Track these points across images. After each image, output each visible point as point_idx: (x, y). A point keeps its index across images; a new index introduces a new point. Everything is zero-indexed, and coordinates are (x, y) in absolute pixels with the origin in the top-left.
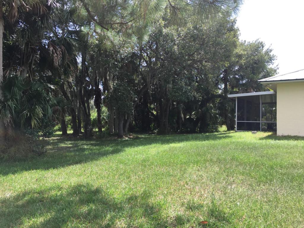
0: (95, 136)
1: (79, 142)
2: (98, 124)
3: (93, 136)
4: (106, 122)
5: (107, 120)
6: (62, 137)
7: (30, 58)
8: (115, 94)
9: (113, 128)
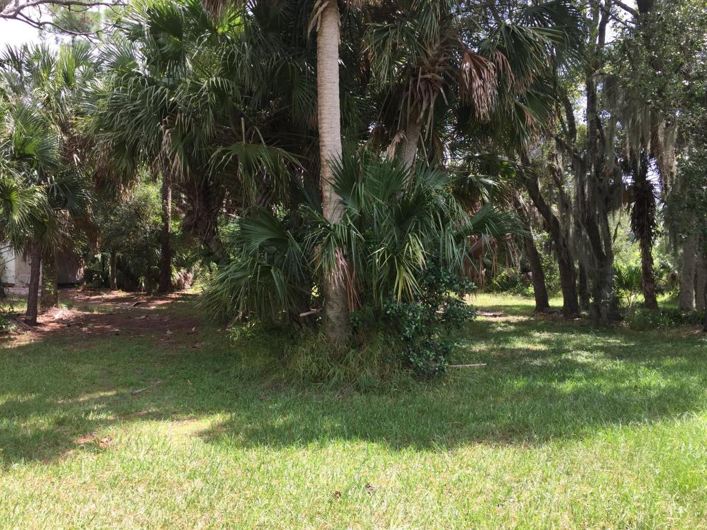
0: (628, 320)
1: (573, 336)
2: (643, 285)
3: (622, 319)
4: (673, 277)
5: (676, 272)
6: (533, 316)
7: (422, 108)
8: (688, 189)
9: (692, 297)
